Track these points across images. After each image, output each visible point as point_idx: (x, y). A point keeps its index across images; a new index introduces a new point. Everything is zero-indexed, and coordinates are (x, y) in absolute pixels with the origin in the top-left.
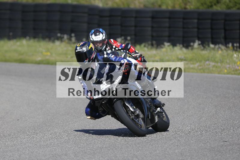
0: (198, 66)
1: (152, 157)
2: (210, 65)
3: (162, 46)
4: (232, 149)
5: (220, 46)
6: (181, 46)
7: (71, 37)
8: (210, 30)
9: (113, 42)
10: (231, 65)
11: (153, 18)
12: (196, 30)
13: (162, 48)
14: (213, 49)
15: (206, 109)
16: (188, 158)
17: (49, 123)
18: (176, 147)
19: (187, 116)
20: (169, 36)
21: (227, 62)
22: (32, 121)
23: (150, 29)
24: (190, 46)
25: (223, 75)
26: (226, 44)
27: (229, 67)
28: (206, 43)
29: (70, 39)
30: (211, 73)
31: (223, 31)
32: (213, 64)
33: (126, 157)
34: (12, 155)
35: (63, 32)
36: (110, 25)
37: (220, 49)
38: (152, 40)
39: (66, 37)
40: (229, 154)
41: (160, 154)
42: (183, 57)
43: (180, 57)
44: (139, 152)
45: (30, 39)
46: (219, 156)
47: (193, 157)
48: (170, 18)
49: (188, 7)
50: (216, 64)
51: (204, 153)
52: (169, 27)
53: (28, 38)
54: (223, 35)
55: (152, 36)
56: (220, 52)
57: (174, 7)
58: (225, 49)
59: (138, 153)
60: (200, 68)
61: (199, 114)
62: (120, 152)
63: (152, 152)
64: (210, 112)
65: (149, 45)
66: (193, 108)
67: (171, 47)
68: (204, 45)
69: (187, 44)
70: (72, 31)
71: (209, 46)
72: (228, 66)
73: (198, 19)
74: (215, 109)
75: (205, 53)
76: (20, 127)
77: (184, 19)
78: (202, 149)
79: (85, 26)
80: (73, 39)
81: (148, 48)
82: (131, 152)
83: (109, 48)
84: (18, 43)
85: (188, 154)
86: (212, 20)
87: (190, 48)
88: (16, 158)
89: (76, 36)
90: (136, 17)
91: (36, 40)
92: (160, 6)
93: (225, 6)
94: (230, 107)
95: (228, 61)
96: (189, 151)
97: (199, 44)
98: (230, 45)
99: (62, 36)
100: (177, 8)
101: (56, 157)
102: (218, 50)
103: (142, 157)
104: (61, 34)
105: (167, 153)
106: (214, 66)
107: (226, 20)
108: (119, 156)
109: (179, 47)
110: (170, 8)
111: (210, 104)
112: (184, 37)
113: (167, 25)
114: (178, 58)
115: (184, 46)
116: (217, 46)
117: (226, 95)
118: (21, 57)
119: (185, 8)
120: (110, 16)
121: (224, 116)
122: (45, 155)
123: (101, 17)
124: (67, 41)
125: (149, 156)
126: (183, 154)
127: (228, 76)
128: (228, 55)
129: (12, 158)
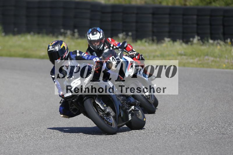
0: (198, 61)
1: (153, 149)
2: (209, 59)
3: (163, 41)
4: (231, 141)
5: (219, 41)
6: (181, 41)
7: (74, 32)
8: (209, 26)
9: (111, 41)
10: (229, 60)
11: (153, 14)
12: (195, 26)
13: (163, 43)
14: (212, 44)
15: (206, 103)
16: (188, 150)
17: (53, 116)
18: (176, 139)
19: (187, 109)
20: (169, 32)
21: (225, 57)
22: (36, 114)
23: (150, 25)
24: (190, 41)
25: (222, 70)
26: (224, 40)
27: (228, 62)
28: (206, 38)
29: (73, 35)
30: (210, 68)
31: (222, 27)
32: (212, 59)
33: (127, 149)
34: (17, 147)
35: (66, 27)
36: (112, 21)
37: (218, 45)
38: (153, 36)
39: (69, 32)
40: (227, 146)
41: (161, 146)
42: (183, 52)
43: (180, 52)
44: (141, 144)
45: (34, 34)
46: (218, 148)
47: (193, 149)
48: (170, 14)
49: (188, 4)
50: (215, 59)
51: (203, 145)
52: (170, 23)
53: (32, 33)
54: (222, 31)
55: (153, 32)
56: (219, 47)
57: (174, 3)
58: (223, 45)
59: (139, 145)
60: (199, 62)
61: (199, 107)
62: (122, 144)
63: (152, 144)
64: (209, 106)
65: (149, 40)
66: (193, 101)
67: (171, 42)
68: (204, 40)
69: (186, 40)
70: (75, 27)
71: (208, 41)
72: (226, 61)
73: (198, 15)
74: (214, 103)
75: (204, 48)
76: (25, 120)
77: (184, 15)
78: (201, 141)
79: (88, 22)
80: (76, 35)
81: (148, 43)
82: (132, 145)
83: (107, 47)
84: (23, 39)
85: (188, 146)
86: (211, 16)
87: (190, 43)
88: (20, 150)
89: (79, 32)
90: (137, 14)
91: (40, 35)
92: (160, 3)
93: (224, 3)
94: (229, 101)
95: (227, 56)
96: (189, 144)
97: (198, 40)
98: (229, 41)
99: (65, 31)
100: (177, 4)
101: (59, 149)
102: (217, 46)
103: (144, 149)
104: (64, 29)
105: (167, 145)
106: (213, 61)
107: (224, 17)
108: (121, 148)
109: (179, 43)
110: (170, 5)
111: (209, 98)
112: (183, 33)
113: (167, 21)
114: (178, 53)
115: (183, 41)
116: (216, 42)
117: (225, 89)
118: (25, 52)
119: (185, 5)
120: (113, 12)
121: (223, 109)
122: (48, 147)
123: (103, 13)
124: (70, 36)
125: (150, 148)
126: (183, 146)
127: (227, 70)
128: (226, 50)
129: (17, 150)
